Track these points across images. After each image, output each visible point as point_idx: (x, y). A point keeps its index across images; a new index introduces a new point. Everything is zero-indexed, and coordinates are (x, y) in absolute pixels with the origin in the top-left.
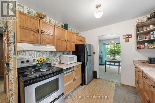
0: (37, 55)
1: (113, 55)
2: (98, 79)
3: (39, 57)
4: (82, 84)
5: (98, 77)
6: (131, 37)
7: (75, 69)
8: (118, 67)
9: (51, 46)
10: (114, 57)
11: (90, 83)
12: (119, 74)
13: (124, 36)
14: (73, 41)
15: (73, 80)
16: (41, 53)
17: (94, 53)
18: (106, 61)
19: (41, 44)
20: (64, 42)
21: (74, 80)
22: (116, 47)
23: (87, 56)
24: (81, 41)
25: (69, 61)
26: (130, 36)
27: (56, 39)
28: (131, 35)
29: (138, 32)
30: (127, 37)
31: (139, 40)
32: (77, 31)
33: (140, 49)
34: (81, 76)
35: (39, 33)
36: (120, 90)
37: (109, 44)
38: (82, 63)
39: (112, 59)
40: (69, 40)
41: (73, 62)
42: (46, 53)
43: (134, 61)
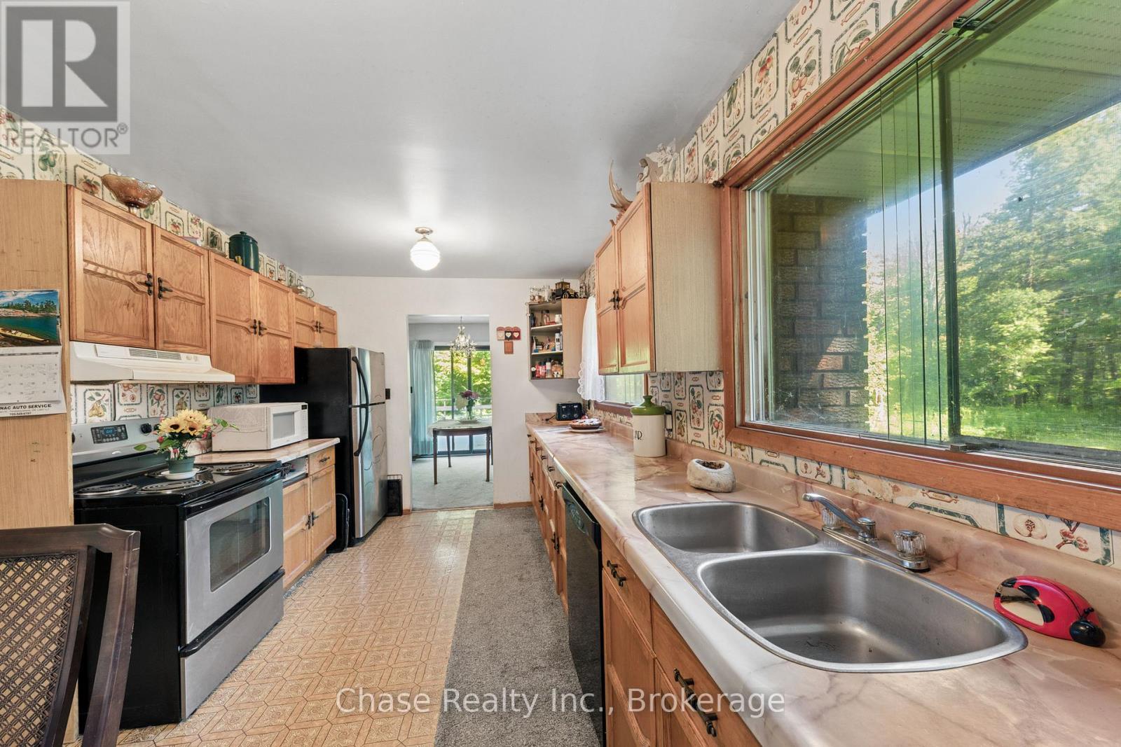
0: (90, 404)
1: (466, 401)
2: (409, 512)
3: (99, 415)
4: (336, 547)
5: (406, 505)
6: (519, 338)
7: (314, 467)
8: (484, 458)
9: (196, 359)
10: (469, 410)
11: (374, 536)
12: (488, 480)
13: (499, 329)
14: (284, 328)
15: (305, 519)
16: (106, 392)
17: (388, 394)
18: (436, 432)
19: (160, 345)
20: (245, 336)
21: (311, 520)
22: (478, 361)
23: (361, 406)
24: (318, 327)
25: (275, 437)
26: (516, 335)
27: (214, 323)
28: (519, 332)
29: (534, 325)
30: (509, 335)
31: (535, 351)
32: (282, 267)
33: (539, 378)
34: (332, 503)
35: (150, 292)
36: (488, 520)
37: (447, 348)
38: (337, 441)
39: (463, 422)
40: (265, 324)
41: (292, 439)
42: (128, 393)
43: (528, 419)
